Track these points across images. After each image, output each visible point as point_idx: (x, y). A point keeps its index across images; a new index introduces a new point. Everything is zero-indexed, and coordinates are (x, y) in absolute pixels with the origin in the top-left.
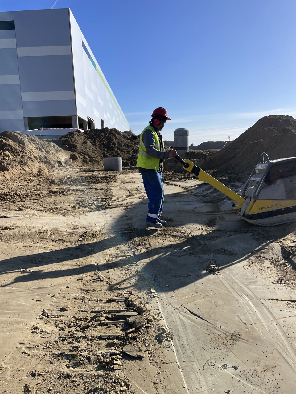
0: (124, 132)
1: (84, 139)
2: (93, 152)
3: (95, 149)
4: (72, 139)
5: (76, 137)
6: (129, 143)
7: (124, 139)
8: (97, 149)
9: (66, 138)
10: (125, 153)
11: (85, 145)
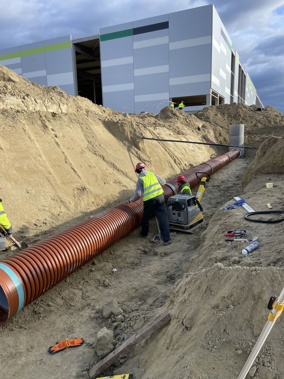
0: (250, 106)
1: (216, 113)
2: (222, 122)
3: (224, 120)
4: (207, 113)
5: (209, 111)
6: (253, 114)
7: (249, 112)
8: (225, 120)
9: (202, 112)
10: (248, 122)
11: (216, 117)
